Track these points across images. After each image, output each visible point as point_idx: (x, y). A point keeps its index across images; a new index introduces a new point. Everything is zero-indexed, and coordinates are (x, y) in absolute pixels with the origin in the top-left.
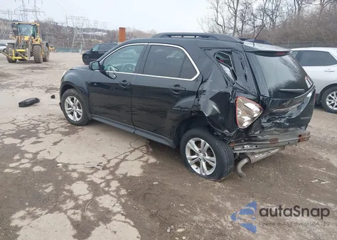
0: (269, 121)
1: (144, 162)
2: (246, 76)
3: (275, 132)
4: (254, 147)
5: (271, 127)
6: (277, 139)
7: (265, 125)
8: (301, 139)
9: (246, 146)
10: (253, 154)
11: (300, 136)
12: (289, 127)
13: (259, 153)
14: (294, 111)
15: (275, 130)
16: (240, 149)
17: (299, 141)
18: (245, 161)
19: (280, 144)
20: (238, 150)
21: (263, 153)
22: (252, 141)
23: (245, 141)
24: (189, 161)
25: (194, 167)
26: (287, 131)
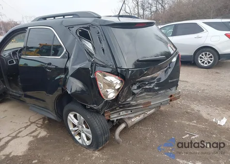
0: (139, 88)
1: (34, 137)
2: (103, 50)
3: (147, 97)
4: (130, 112)
5: (141, 93)
6: (149, 103)
7: (135, 92)
8: (172, 98)
9: (121, 113)
10: (130, 118)
11: (171, 96)
12: (159, 90)
13: (136, 116)
14: (161, 75)
15: (147, 95)
16: (116, 116)
17: (171, 100)
18: (123, 126)
19: (153, 106)
20: (114, 117)
21: (139, 115)
22: (126, 107)
23: (120, 108)
24: (73, 133)
25: (77, 138)
26: (157, 94)
